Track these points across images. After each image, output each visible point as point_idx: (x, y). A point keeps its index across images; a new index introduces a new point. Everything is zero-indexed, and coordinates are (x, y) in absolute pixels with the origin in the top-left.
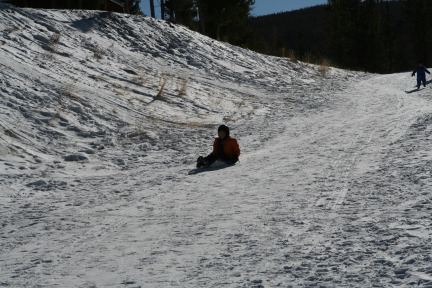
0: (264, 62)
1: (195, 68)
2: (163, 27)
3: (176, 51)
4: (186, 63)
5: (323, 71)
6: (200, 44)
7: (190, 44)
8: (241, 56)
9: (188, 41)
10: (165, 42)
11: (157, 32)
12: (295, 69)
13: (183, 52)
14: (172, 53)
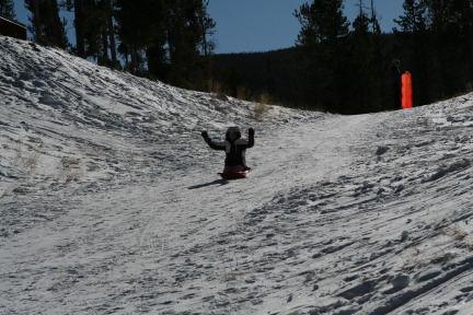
0: (171, 99)
1: (47, 107)
2: (20, 50)
3: (27, 83)
4: (36, 100)
5: (259, 112)
6: (73, 74)
7: (56, 74)
8: (135, 90)
9: (53, 70)
10: (16, 71)
11: (9, 57)
12: (217, 109)
13: (40, 85)
14: (21, 86)
